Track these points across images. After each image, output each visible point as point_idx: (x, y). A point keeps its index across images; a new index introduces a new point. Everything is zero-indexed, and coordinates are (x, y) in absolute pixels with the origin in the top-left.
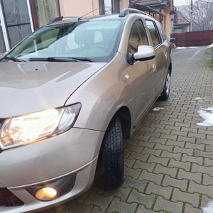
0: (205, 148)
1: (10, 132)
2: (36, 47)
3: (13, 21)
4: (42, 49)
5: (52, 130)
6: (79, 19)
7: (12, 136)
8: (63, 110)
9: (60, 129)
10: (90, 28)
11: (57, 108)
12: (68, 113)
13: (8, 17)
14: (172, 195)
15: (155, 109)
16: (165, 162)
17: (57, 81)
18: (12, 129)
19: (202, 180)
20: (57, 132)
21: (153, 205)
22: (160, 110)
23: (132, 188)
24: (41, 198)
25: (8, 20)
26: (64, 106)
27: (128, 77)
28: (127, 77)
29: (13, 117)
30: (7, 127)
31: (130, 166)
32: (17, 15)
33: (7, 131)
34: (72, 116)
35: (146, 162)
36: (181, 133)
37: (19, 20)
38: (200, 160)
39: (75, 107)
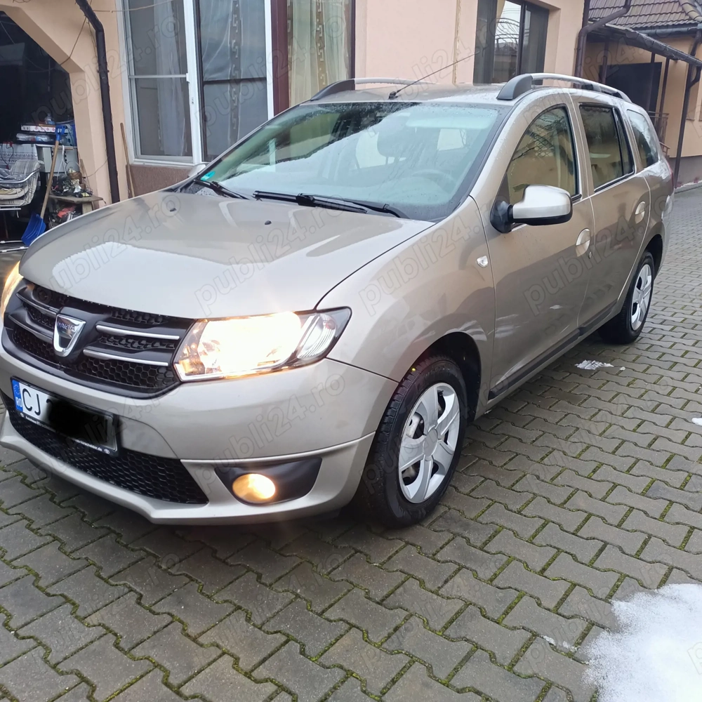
0: (685, 483)
1: (201, 348)
2: (272, 155)
3: (221, 69)
4: (289, 159)
5: (283, 357)
6: (393, 96)
7: (203, 359)
8: (311, 317)
9: (298, 356)
10: (416, 124)
11: (298, 313)
12: (322, 327)
13: (209, 56)
14: (549, 565)
15: (585, 365)
16: (559, 495)
17: (309, 254)
18: (204, 344)
19: (643, 548)
20: (293, 362)
21: (496, 575)
22: (598, 370)
23: (455, 535)
24: (241, 495)
25: (207, 66)
26: (314, 311)
27: (486, 263)
28: (483, 261)
29: (210, 320)
30: (197, 340)
31: (466, 489)
32: (233, 53)
33: (193, 346)
34: (329, 334)
35: (511, 488)
36: (634, 437)
37: (238, 68)
38: (656, 507)
39: (339, 316)
